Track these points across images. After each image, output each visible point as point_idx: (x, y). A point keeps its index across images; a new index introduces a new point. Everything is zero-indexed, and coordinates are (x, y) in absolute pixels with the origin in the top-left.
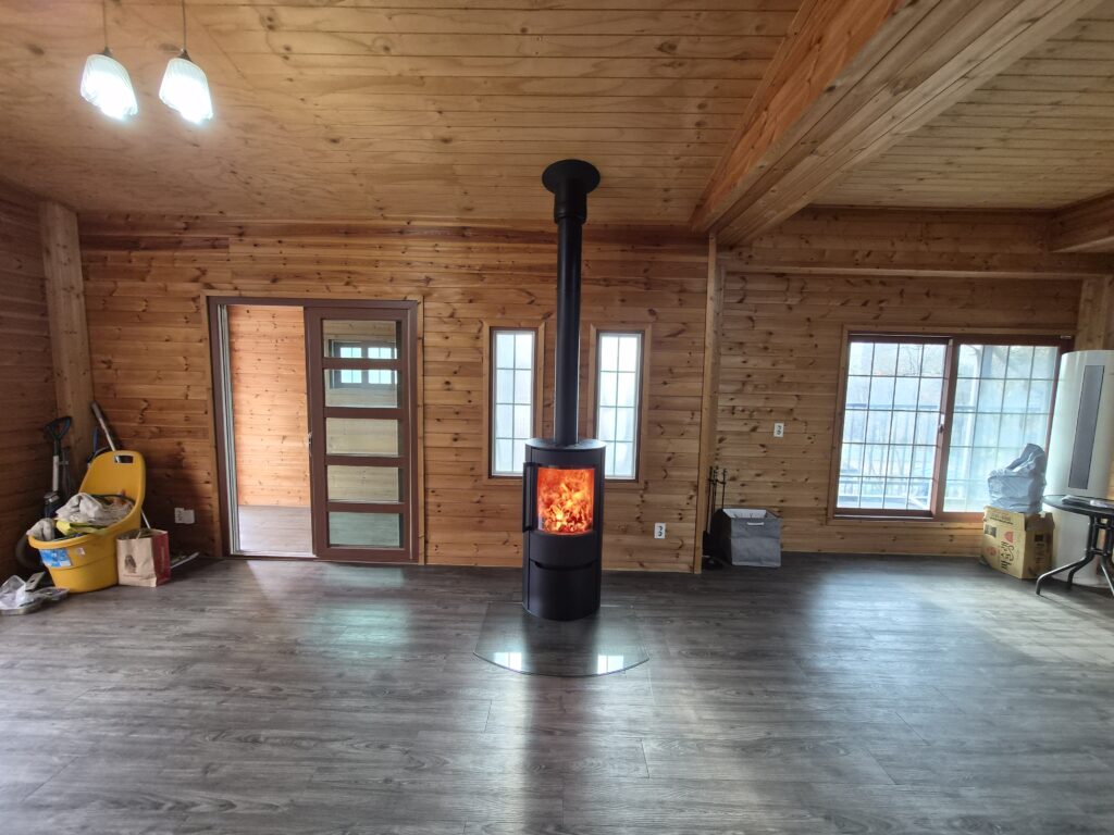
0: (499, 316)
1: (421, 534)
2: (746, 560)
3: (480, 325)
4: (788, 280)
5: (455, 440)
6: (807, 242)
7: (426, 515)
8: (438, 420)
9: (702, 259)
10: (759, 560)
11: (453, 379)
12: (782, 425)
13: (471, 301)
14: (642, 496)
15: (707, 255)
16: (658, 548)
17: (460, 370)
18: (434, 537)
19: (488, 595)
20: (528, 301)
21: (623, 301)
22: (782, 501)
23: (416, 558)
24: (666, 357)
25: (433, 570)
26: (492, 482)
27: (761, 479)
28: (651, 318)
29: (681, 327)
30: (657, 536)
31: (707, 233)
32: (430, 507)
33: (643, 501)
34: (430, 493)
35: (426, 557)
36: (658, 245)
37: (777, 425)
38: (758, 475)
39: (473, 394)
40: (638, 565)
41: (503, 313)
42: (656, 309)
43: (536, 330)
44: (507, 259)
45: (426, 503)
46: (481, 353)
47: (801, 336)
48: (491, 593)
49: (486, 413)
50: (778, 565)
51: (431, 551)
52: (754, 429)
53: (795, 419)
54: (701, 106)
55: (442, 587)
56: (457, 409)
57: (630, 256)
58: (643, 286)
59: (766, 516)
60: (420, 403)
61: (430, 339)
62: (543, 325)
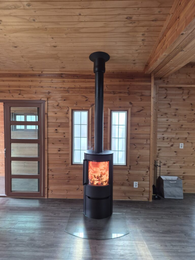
1: (46, 186)
2: (170, 196)
3: (68, 109)
4: (183, 89)
5: (59, 151)
6: (189, 76)
7: (48, 179)
8: (53, 143)
9: (149, 84)
10: (175, 196)
11: (58, 128)
12: (183, 144)
13: (65, 100)
14: (128, 171)
16: (135, 191)
17: (61, 125)
18: (51, 188)
19: (71, 210)
21: (120, 99)
22: (184, 173)
23: (44, 196)
24: (137, 119)
25: (50, 200)
26: (73, 166)
27: (175, 165)
28: (131, 106)
29: (142, 108)
30: (135, 187)
31: (151, 74)
32: (50, 176)
33: (129, 173)
34: (50, 171)
35: (48, 195)
36: (133, 79)
37: (181, 144)
38: (174, 163)
39: (66, 134)
40: (128, 198)
41: (76, 104)
42: (132, 102)
43: (88, 110)
44: (78, 85)
45: (48, 175)
46: (69, 119)
47: (189, 110)
48: (72, 209)
49: (70, 141)
50: (182, 198)
51: (50, 193)
52: (172, 146)
53: (188, 142)
54: (143, 35)
55: (54, 206)
56: (60, 139)
57: (122, 83)
58: (127, 94)
59: (178, 179)
60: (46, 137)
61: (50, 114)
62: (91, 109)
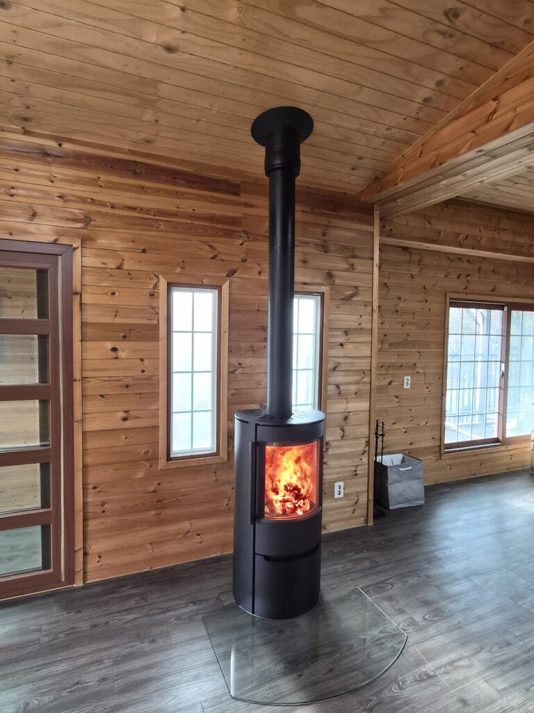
0: (178, 270)
1: (79, 545)
2: (400, 503)
3: (156, 280)
4: (411, 253)
5: (125, 419)
6: (429, 222)
7: (85, 519)
8: (102, 396)
9: (369, 228)
10: (408, 501)
11: (121, 345)
12: (409, 378)
13: (144, 251)
15: (372, 224)
20: (212, 255)
21: (305, 262)
22: (411, 444)
27: (395, 426)
28: (328, 281)
29: (354, 291)
30: (336, 496)
32: (90, 509)
34: (90, 491)
35: (85, 573)
37: (406, 378)
38: (394, 423)
39: (146, 362)
41: (183, 268)
43: (219, 288)
45: (85, 504)
46: (157, 313)
47: (420, 301)
49: (163, 384)
50: (423, 502)
51: (92, 564)
52: (390, 383)
53: (417, 372)
54: (439, 83)
56: (129, 381)
57: (310, 218)
58: (320, 248)
60: (77, 375)
62: (227, 284)
